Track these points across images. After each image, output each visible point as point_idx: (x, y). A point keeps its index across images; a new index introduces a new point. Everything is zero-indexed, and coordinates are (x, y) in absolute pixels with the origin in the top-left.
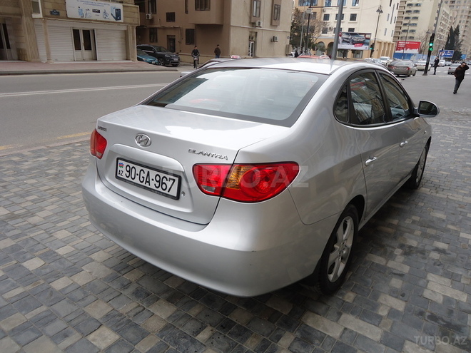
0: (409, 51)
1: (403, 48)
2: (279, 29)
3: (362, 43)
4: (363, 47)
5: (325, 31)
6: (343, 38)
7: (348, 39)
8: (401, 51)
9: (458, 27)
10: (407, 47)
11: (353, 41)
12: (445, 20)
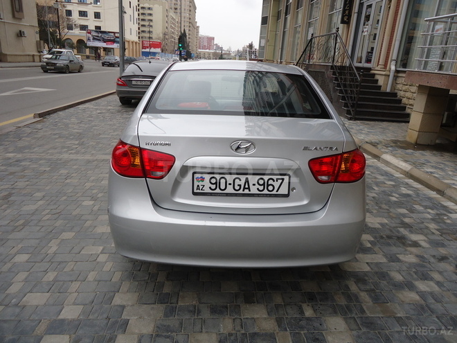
0: (153, 50)
1: (148, 48)
2: (24, 22)
3: (113, 41)
4: (115, 46)
5: (70, 28)
6: (92, 36)
7: (98, 37)
8: (147, 50)
9: (184, 30)
10: (151, 46)
11: (103, 39)
12: (174, 24)
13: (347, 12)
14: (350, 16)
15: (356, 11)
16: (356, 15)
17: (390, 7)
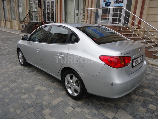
13: (40, 3)
14: (41, 5)
15: (43, 3)
16: (43, 5)
17: (58, 4)
